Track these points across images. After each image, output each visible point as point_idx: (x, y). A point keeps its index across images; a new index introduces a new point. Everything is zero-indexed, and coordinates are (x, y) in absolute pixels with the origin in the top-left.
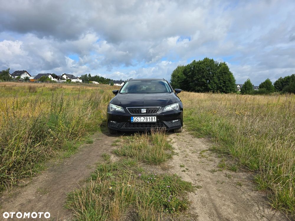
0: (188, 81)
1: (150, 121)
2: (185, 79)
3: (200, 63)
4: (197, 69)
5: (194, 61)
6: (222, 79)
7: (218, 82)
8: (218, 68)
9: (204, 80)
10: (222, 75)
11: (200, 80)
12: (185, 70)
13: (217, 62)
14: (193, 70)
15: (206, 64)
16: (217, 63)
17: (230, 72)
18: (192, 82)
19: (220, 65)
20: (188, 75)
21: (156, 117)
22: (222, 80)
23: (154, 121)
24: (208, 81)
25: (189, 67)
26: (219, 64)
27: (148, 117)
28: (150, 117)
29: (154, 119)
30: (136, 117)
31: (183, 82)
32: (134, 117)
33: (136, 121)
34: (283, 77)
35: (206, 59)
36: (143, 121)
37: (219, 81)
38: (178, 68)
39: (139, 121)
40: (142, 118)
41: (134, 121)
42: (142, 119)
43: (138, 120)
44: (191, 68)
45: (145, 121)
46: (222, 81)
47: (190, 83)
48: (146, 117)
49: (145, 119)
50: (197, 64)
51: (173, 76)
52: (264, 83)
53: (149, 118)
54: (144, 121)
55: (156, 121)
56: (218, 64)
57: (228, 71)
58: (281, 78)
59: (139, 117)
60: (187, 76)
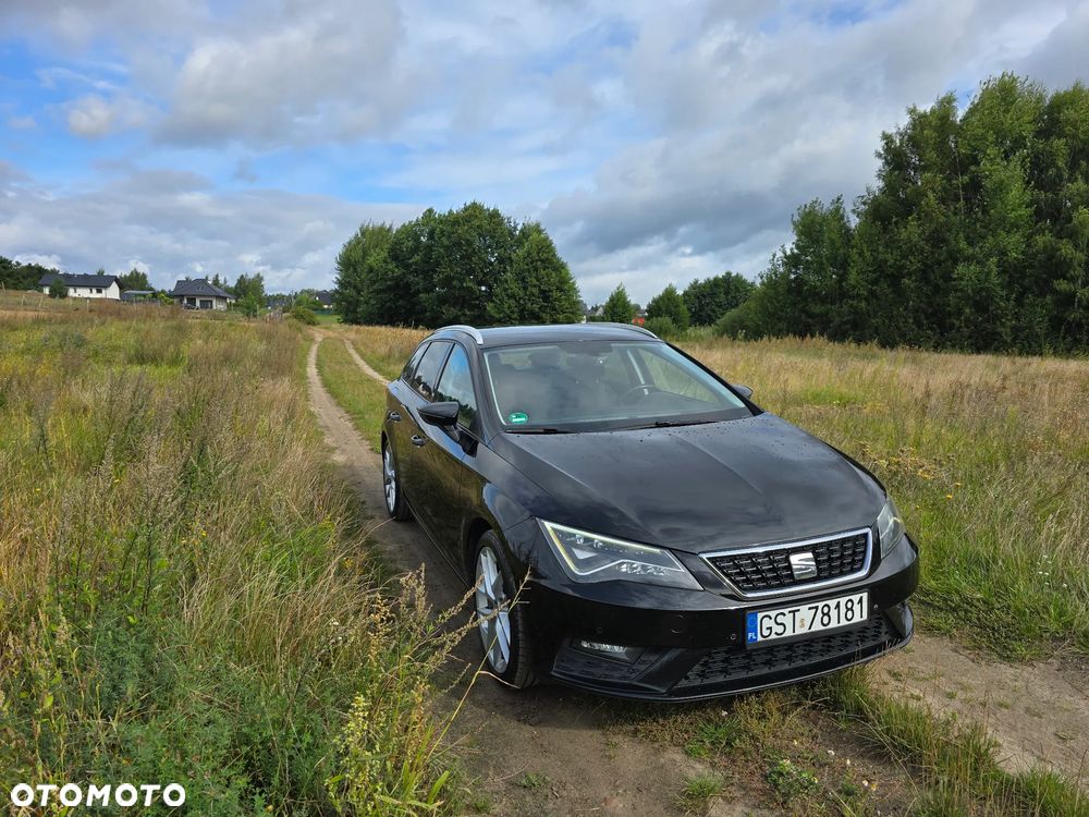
0: (407, 286)
1: (844, 622)
2: (397, 280)
3: (453, 221)
4: (445, 241)
5: (430, 211)
6: (535, 282)
7: (521, 293)
8: (519, 243)
9: (471, 284)
10: (536, 269)
11: (455, 283)
12: (398, 243)
13: (512, 220)
14: (429, 248)
15: (479, 227)
16: (512, 224)
17: (558, 260)
18: (429, 290)
19: (522, 231)
20: (411, 265)
21: (865, 596)
22: (535, 286)
23: (857, 619)
24: (483, 288)
25: (410, 232)
26: (519, 227)
27: (832, 603)
28: (843, 600)
29: (857, 610)
30: (773, 614)
31: (389, 289)
32: (760, 616)
33: (773, 636)
34: (701, 281)
35: (474, 210)
36: (805, 630)
37: (525, 288)
38: (363, 234)
39: (789, 633)
40: (805, 612)
41: (760, 638)
42: (803, 621)
43: (780, 629)
44: (416, 238)
45: (817, 627)
46: (535, 291)
47: (418, 292)
48: (821, 605)
49: (819, 614)
50: (441, 222)
51: (348, 263)
52: (661, 298)
53: (838, 606)
54: (813, 629)
55: (865, 616)
56: (515, 228)
57: (554, 255)
58: (696, 282)
59: (786, 611)
60: (407, 266)
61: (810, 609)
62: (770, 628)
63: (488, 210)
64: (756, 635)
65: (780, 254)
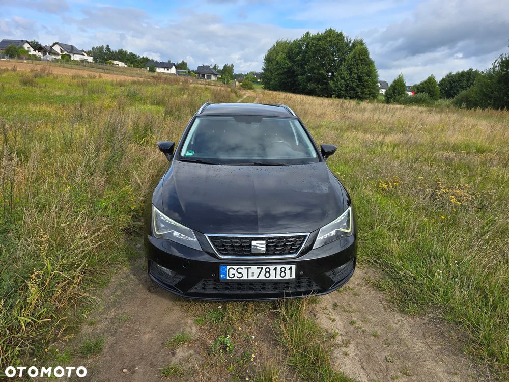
0: (294, 72)
1: (278, 277)
2: (289, 68)
3: (319, 38)
4: (313, 49)
5: (308, 33)
6: (356, 71)
7: (348, 77)
8: (351, 50)
9: (323, 72)
10: (357, 65)
11: (316, 71)
12: (291, 50)
13: (349, 38)
14: (305, 52)
15: (330, 41)
16: (349, 40)
17: (370, 59)
18: (302, 74)
19: (353, 44)
20: (296, 61)
21: (294, 267)
22: (356, 73)
23: (288, 277)
24: (330, 74)
25: (297, 44)
26: (352, 42)
27: (272, 267)
28: (279, 267)
29: (290, 273)
30: (236, 267)
31: (285, 73)
32: (228, 267)
33: (235, 278)
34: (454, 73)
35: (330, 33)
36: (255, 278)
37: (350, 74)
38: (277, 45)
39: (245, 277)
40: (254, 269)
41: (228, 278)
42: (253, 273)
43: (240, 275)
44: (300, 47)
45: (262, 277)
46: (356, 76)
47: (298, 75)
48: (264, 267)
49: (263, 272)
50: (313, 39)
51: (268, 59)
52: (425, 82)
53: (275, 269)
54: (259, 278)
55: (293, 276)
56: (350, 42)
57: (368, 57)
58: (450, 74)
59: (243, 267)
60: (294, 62)
61: (257, 268)
62: (234, 274)
63: (337, 32)
64: (226, 276)
65: (499, 60)
